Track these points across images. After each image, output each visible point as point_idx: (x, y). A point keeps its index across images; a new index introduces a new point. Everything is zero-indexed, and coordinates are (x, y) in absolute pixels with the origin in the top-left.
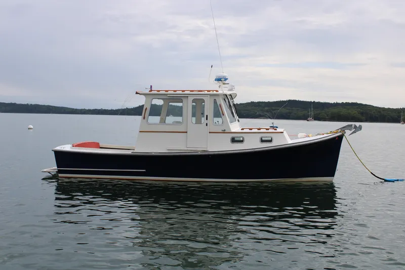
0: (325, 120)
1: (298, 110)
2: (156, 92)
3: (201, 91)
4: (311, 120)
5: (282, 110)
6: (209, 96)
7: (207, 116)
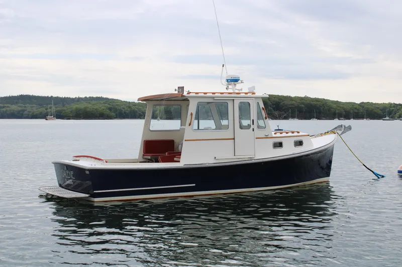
0: (68, 118)
1: (32, 107)
4: (50, 119)
5: (14, 108)
6: (254, 99)
7: (253, 120)
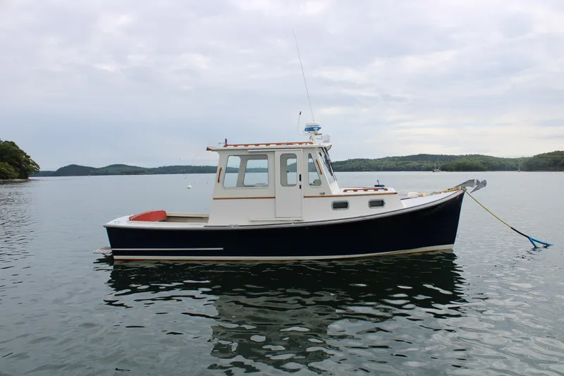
2: (233, 147)
3: (291, 144)
6: (301, 149)
7: (300, 175)
